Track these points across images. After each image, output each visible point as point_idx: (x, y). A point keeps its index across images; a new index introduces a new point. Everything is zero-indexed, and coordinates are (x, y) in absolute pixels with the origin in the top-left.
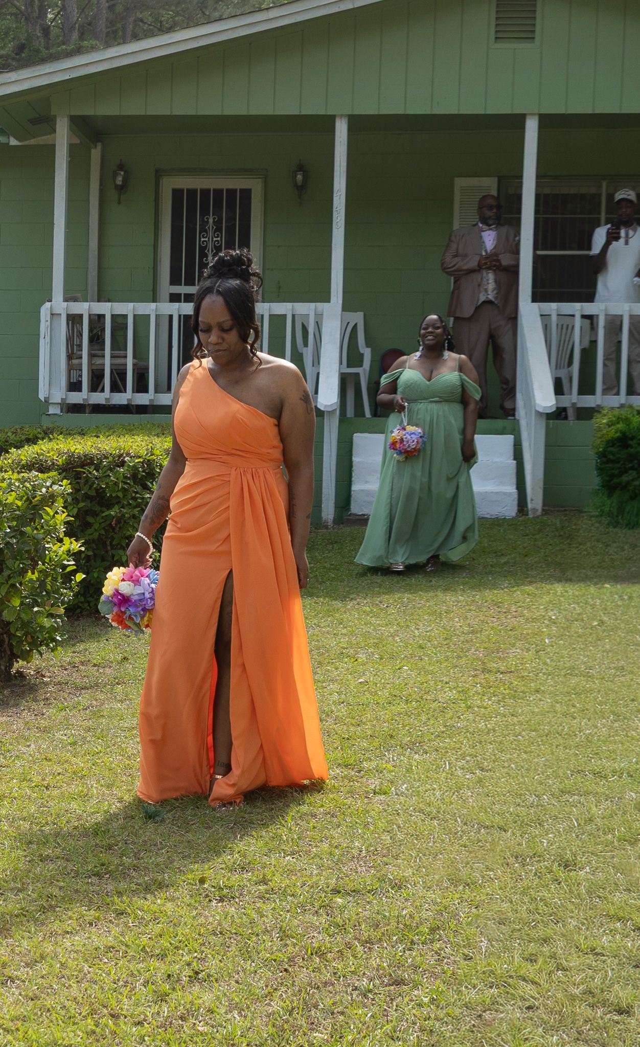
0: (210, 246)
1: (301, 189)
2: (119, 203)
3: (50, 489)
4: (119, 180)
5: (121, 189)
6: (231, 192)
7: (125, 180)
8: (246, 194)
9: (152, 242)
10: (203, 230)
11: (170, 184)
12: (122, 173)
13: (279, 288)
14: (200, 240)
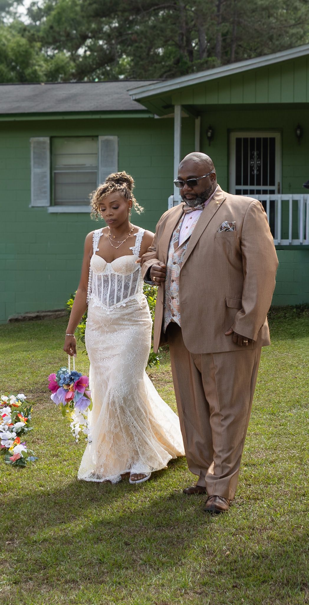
0: (255, 166)
1: (299, 137)
2: (210, 145)
3: (152, 288)
4: (209, 134)
5: (210, 139)
6: (265, 139)
7: (212, 134)
8: (273, 140)
9: (226, 164)
10: (252, 158)
11: (234, 136)
12: (211, 131)
13: (290, 186)
14: (250, 163)
